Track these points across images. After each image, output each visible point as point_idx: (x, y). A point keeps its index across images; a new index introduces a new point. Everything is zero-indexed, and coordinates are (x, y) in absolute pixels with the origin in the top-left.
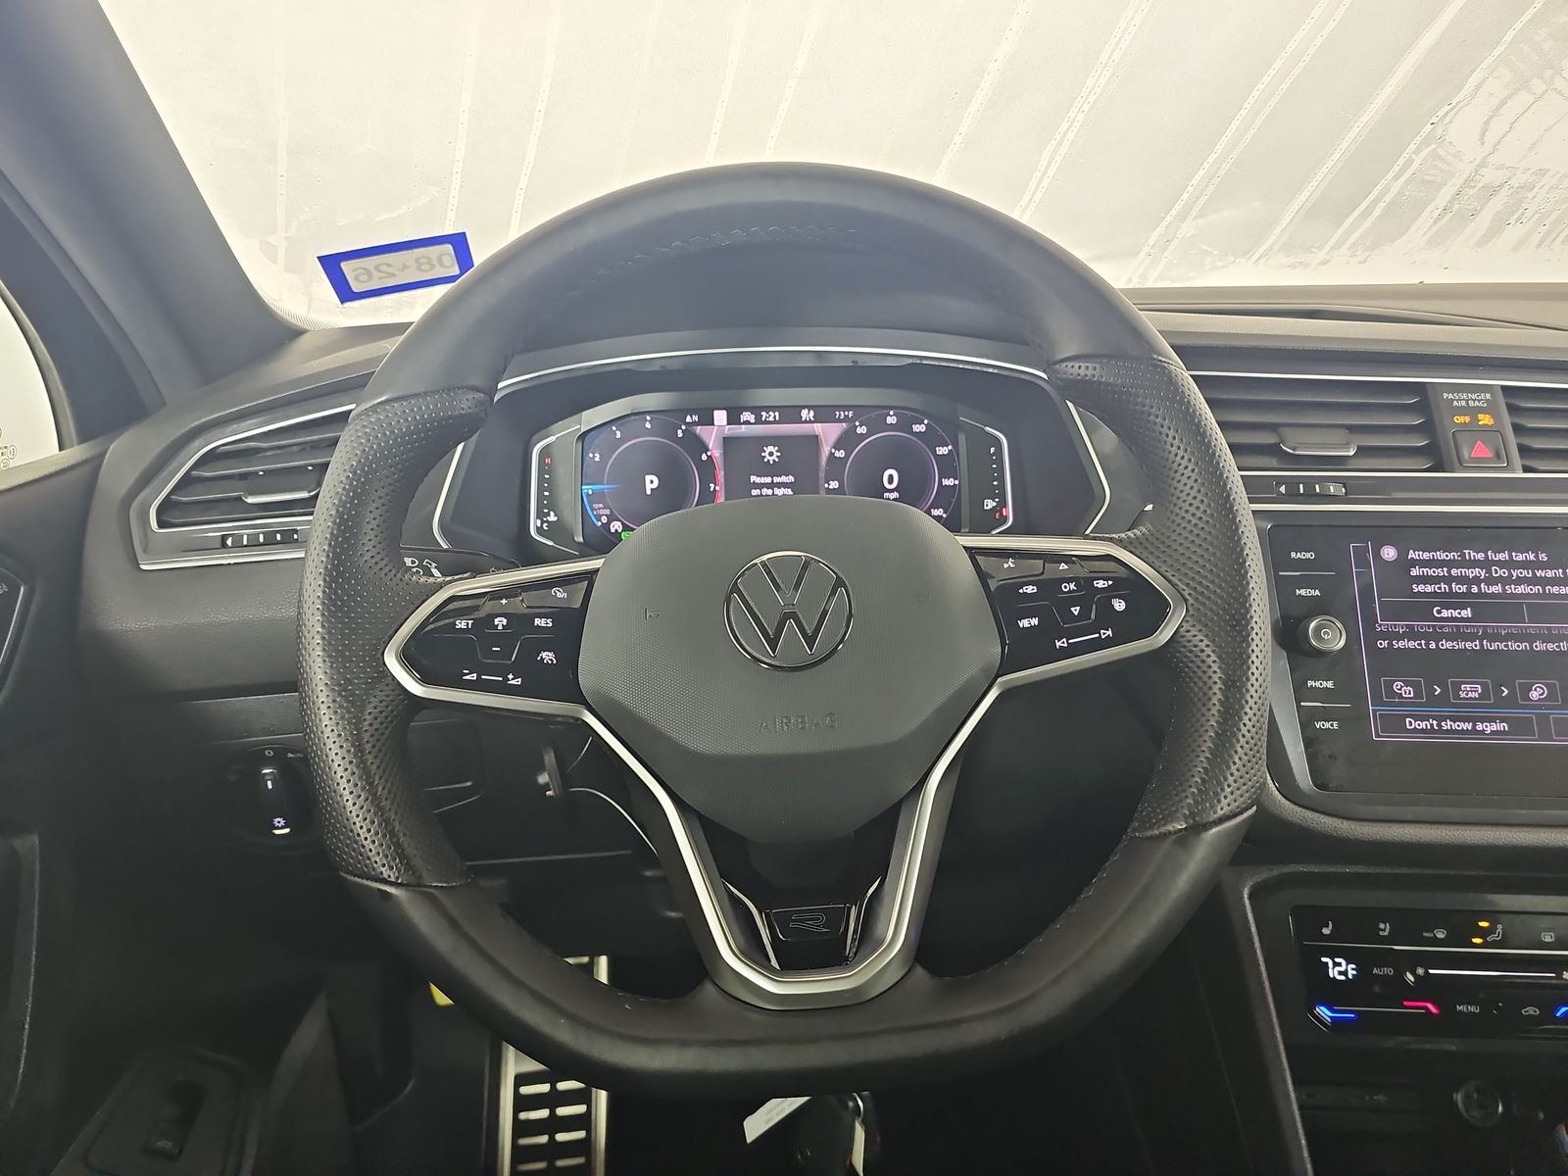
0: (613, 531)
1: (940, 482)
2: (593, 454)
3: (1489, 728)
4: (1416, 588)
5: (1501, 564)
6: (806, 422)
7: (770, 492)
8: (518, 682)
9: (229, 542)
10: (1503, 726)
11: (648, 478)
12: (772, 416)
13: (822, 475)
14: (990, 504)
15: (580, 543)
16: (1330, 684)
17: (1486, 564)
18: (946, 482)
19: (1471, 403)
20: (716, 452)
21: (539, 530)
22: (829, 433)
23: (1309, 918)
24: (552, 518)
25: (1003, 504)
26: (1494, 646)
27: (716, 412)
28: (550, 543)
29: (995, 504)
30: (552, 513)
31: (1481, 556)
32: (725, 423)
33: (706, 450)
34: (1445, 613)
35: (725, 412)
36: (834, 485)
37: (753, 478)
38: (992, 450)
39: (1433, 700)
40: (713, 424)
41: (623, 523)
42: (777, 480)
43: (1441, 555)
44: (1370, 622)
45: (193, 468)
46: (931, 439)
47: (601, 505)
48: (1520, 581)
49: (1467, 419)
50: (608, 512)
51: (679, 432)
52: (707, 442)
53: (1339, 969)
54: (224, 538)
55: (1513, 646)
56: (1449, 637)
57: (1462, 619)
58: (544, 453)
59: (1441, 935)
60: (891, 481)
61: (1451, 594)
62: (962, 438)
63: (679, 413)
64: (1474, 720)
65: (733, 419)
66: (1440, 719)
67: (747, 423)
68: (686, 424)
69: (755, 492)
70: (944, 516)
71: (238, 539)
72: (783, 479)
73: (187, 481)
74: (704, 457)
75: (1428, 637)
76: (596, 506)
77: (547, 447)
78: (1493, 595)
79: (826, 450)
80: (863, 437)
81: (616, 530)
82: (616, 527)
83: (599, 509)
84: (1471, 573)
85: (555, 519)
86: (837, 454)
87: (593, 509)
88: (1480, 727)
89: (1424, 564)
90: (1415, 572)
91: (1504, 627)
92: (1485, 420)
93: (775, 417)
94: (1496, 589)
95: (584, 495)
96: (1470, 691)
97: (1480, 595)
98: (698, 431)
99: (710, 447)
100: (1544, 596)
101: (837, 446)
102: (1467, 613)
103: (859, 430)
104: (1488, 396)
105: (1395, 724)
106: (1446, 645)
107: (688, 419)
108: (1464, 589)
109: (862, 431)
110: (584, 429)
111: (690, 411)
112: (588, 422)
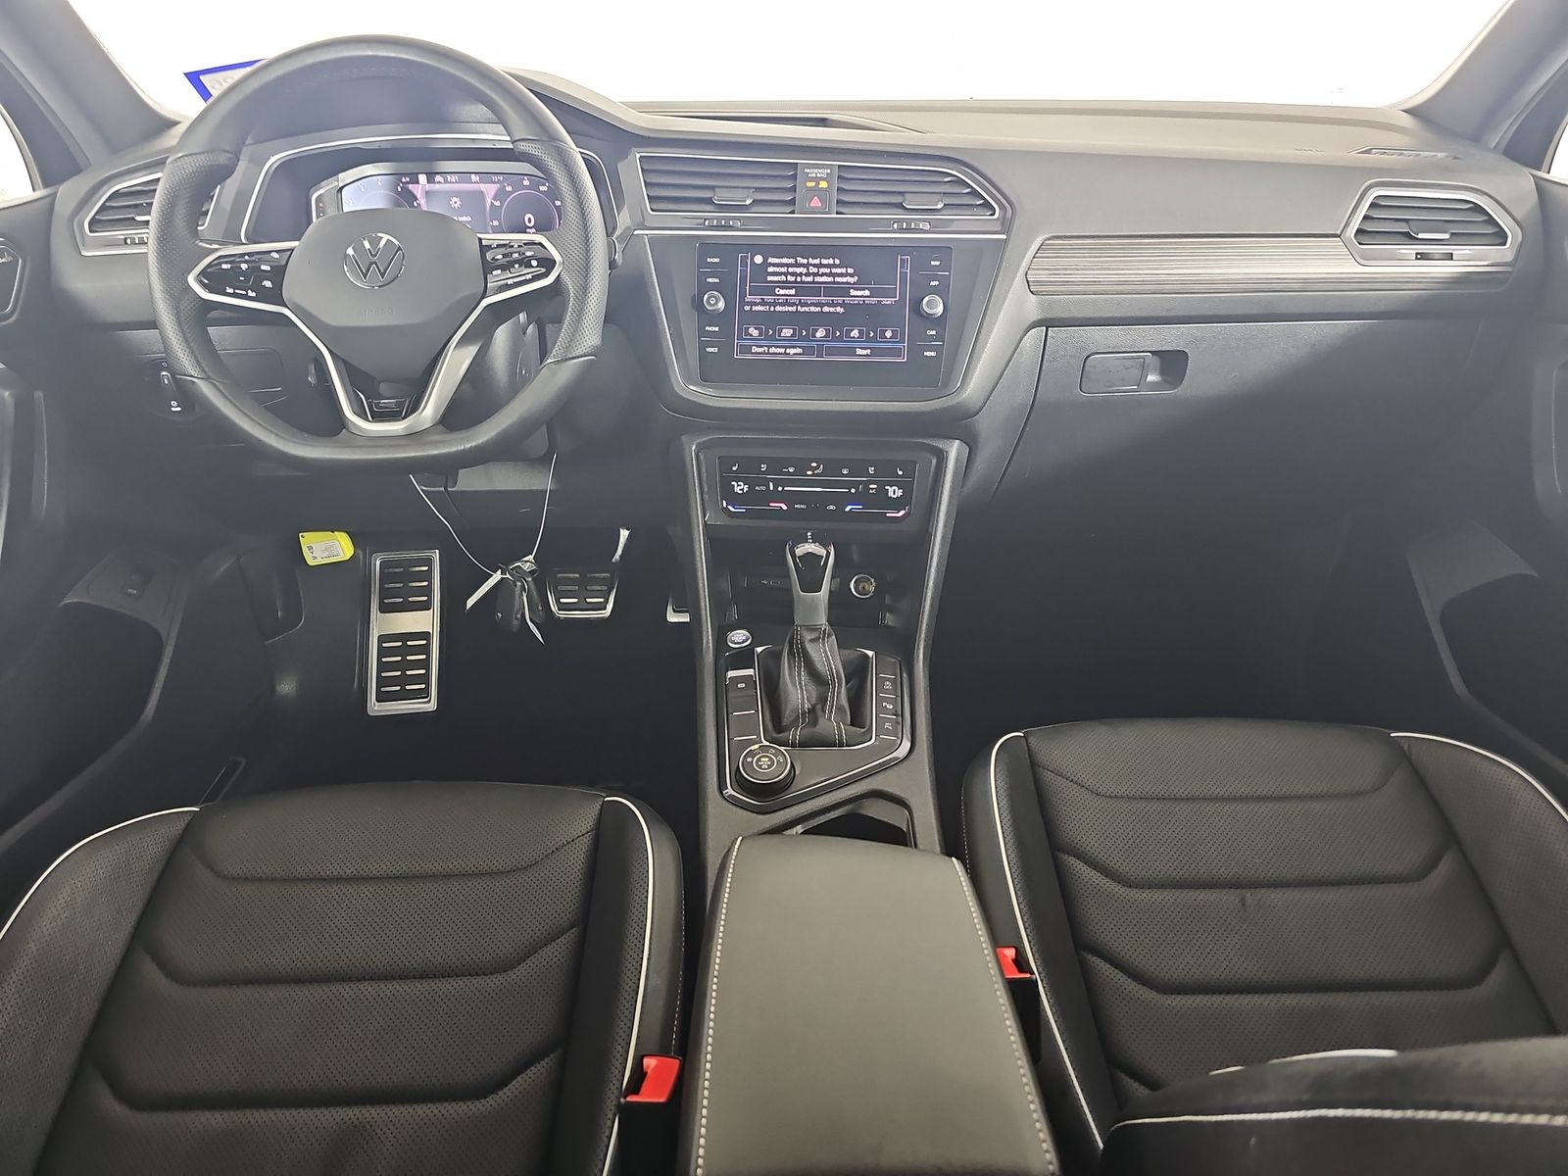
3: (792, 351)
4: (769, 278)
5: (814, 266)
6: (475, 182)
8: (254, 294)
9: (129, 241)
10: (800, 351)
12: (454, 178)
13: (488, 216)
16: (717, 329)
17: (807, 266)
19: (818, 175)
20: (423, 202)
22: (489, 190)
23: (726, 462)
26: (803, 309)
27: (420, 176)
31: (805, 261)
32: (426, 182)
33: (416, 199)
34: (782, 292)
35: (425, 176)
36: (496, 223)
39: (768, 338)
40: (418, 183)
43: (785, 261)
44: (743, 295)
45: (107, 200)
46: (551, 195)
48: (823, 275)
49: (814, 184)
51: (399, 187)
52: (417, 196)
53: (740, 488)
54: (125, 239)
55: (813, 309)
56: (782, 305)
57: (790, 295)
58: (318, 199)
59: (791, 470)
60: (530, 221)
61: (787, 282)
63: (398, 175)
64: (786, 347)
65: (430, 180)
66: (769, 347)
67: (439, 182)
68: (403, 183)
71: (133, 240)
73: (103, 208)
74: (415, 204)
75: (770, 304)
77: (319, 196)
78: (808, 283)
79: (489, 201)
80: (510, 193)
84: (798, 270)
86: (496, 204)
88: (788, 351)
89: (775, 265)
90: (770, 269)
91: (810, 299)
92: (823, 184)
93: (456, 179)
94: (810, 279)
96: (787, 332)
97: (802, 282)
98: (410, 188)
100: (834, 283)
101: (495, 199)
102: (793, 292)
103: (507, 189)
104: (829, 171)
105: (747, 350)
106: (779, 308)
107: (404, 180)
108: (793, 279)
109: (509, 189)
110: (341, 185)
111: (405, 175)
112: (343, 181)
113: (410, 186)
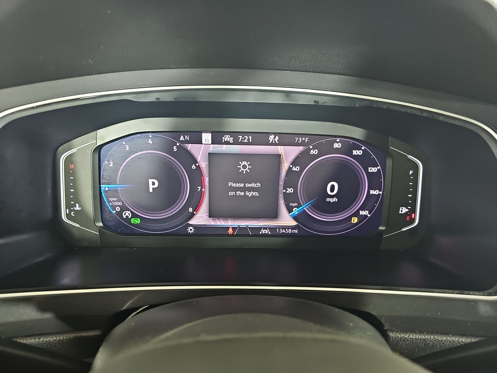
0: (124, 217)
1: (369, 192)
2: (109, 161)
6: (272, 144)
7: (242, 194)
11: (151, 181)
12: (246, 139)
13: (281, 183)
14: (404, 210)
15: (101, 227)
18: (372, 192)
20: (204, 165)
21: (68, 216)
22: (289, 153)
24: (77, 208)
25: (413, 211)
27: (203, 135)
28: (78, 226)
29: (407, 210)
30: (77, 205)
32: (210, 142)
33: (196, 162)
35: (210, 134)
36: (290, 190)
37: (230, 184)
38: (411, 172)
41: (132, 212)
42: (248, 185)
46: (365, 161)
47: (115, 199)
50: (120, 204)
51: (175, 147)
52: (197, 158)
58: (69, 160)
60: (332, 190)
62: (389, 162)
63: (175, 133)
65: (216, 140)
67: (227, 143)
68: (180, 142)
69: (231, 193)
70: (369, 215)
72: (253, 185)
74: (194, 167)
76: (111, 199)
77: (71, 156)
79: (285, 166)
80: (315, 157)
81: (127, 216)
82: (127, 214)
83: (114, 201)
85: (80, 209)
86: (294, 169)
87: (109, 202)
93: (249, 139)
95: (102, 191)
98: (189, 148)
99: (199, 160)
101: (294, 163)
103: (312, 152)
107: (182, 139)
109: (314, 152)
110: (99, 143)
111: (184, 133)
112: (102, 138)
113: (190, 147)
